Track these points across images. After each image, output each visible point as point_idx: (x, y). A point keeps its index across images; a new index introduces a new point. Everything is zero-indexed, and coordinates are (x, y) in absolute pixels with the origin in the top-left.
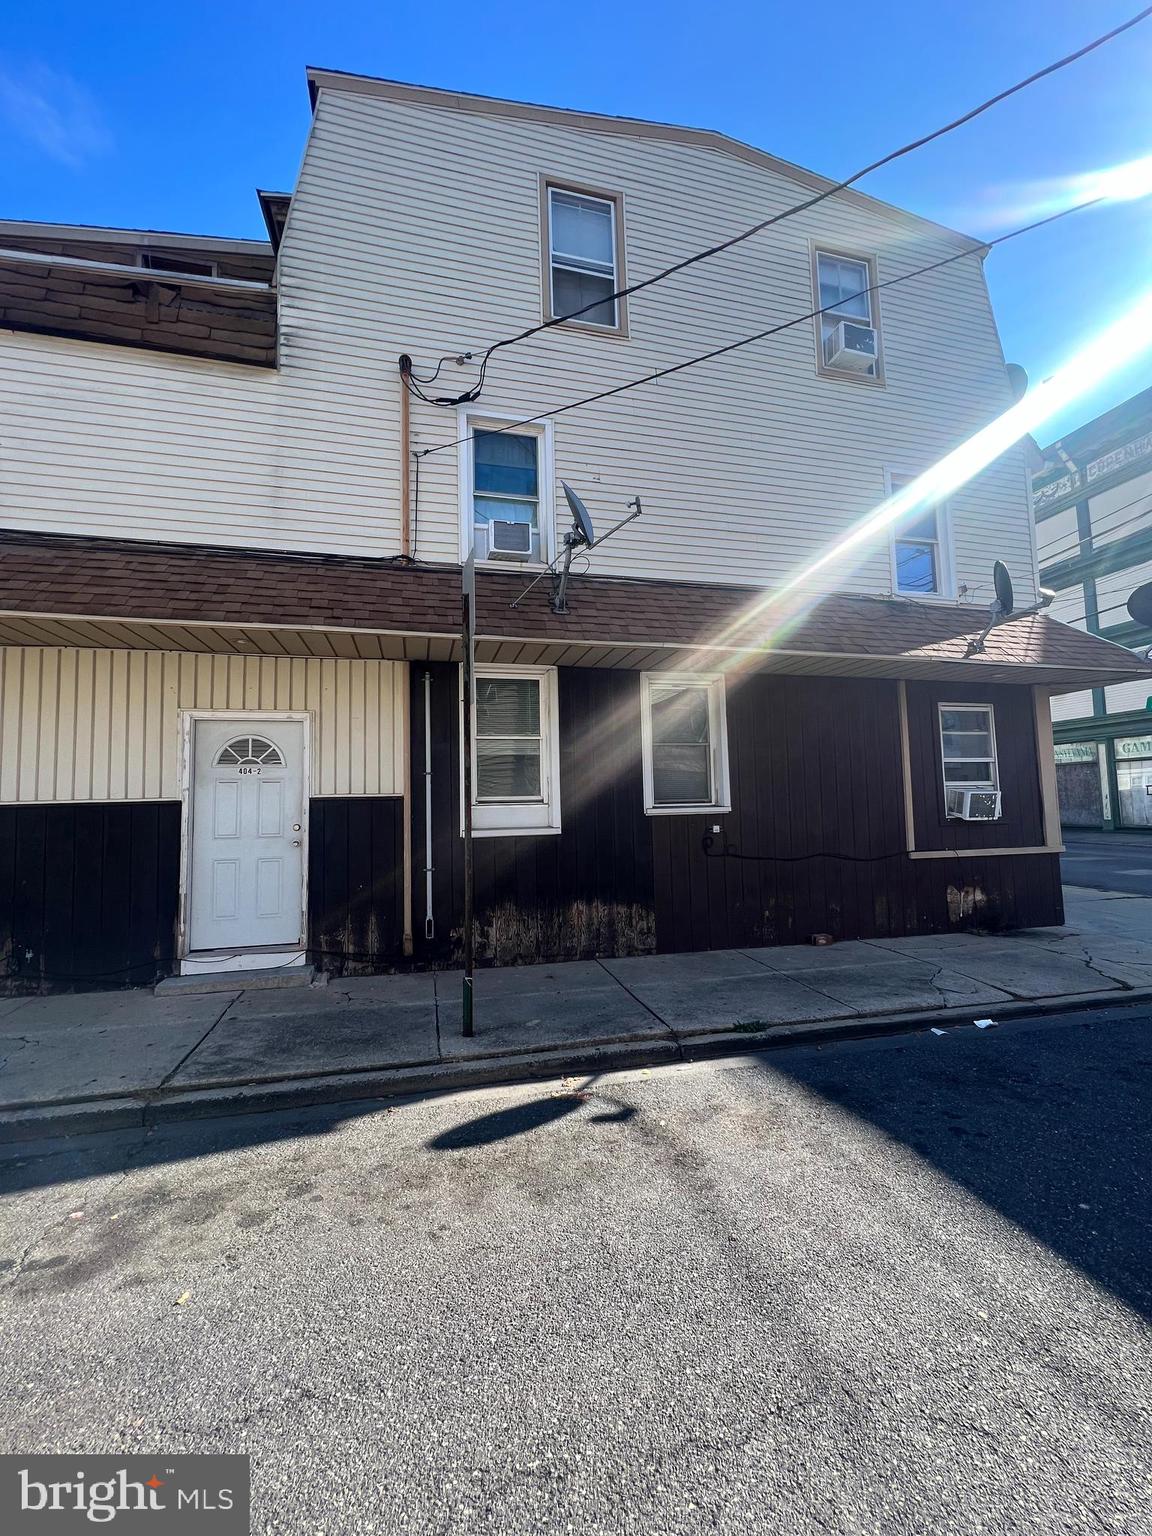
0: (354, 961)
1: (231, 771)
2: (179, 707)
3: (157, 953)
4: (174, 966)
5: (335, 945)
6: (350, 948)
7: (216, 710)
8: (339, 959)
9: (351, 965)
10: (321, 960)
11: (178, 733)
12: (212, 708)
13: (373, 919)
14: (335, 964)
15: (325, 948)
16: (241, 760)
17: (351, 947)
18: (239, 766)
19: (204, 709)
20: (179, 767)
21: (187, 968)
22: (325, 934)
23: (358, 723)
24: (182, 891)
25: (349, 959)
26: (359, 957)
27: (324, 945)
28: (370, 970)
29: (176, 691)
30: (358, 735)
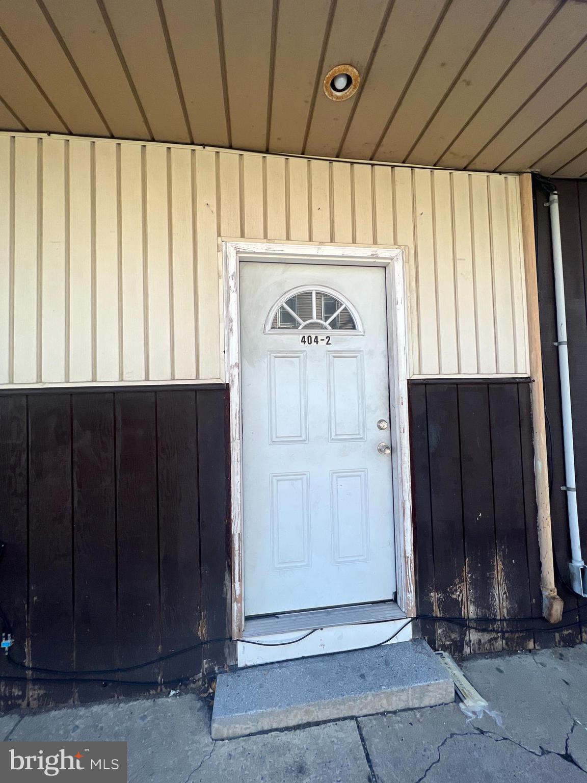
0: (478, 630)
1: (291, 339)
2: (219, 235)
3: (202, 631)
4: (226, 651)
5: (451, 605)
6: (471, 611)
7: (272, 241)
8: (456, 628)
9: (473, 636)
10: (435, 632)
11: (219, 277)
12: (266, 237)
13: (499, 565)
14: (453, 636)
15: (437, 613)
16: (303, 324)
17: (472, 608)
18: (301, 332)
19: (254, 239)
20: (223, 331)
21: (246, 654)
22: (436, 591)
23: (464, 267)
24: (236, 529)
25: (469, 628)
26: (484, 623)
27: (435, 606)
28: (500, 644)
29: (215, 210)
30: (465, 286)
